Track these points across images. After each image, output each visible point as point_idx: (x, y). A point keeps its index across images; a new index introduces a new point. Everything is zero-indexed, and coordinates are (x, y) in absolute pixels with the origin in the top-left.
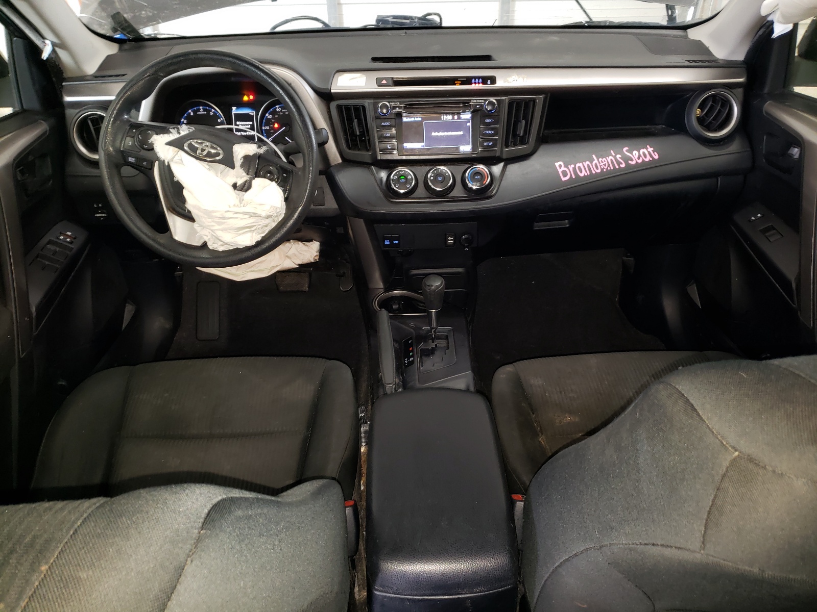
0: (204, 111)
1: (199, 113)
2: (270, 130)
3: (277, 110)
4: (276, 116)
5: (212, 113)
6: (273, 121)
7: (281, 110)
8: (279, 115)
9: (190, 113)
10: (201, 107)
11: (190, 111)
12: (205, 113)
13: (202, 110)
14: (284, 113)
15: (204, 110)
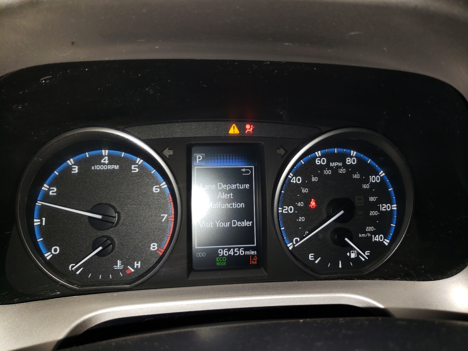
0: (110, 163)
1: (98, 167)
2: (295, 216)
3: (318, 162)
4: (314, 179)
5: (135, 169)
6: (305, 191)
7: (328, 163)
8: (321, 176)
9: (70, 168)
10: (105, 152)
11: (70, 162)
12: (117, 167)
13: (105, 160)
14: (335, 170)
15: (113, 160)
